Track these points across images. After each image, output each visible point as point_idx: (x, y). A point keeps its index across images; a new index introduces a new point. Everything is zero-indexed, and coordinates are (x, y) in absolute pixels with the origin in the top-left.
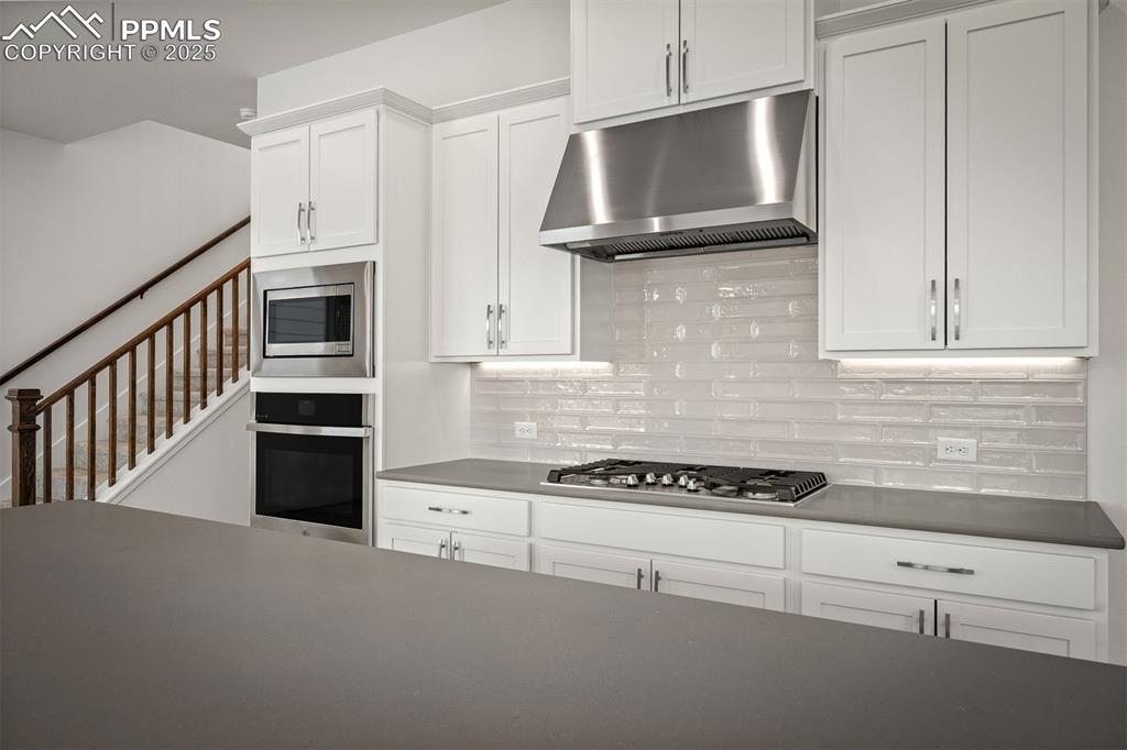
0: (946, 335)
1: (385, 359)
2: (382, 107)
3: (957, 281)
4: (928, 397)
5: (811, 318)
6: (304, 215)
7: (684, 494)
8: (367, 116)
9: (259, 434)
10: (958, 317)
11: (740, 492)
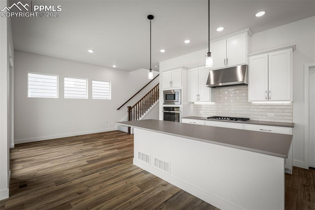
0: (268, 98)
1: (183, 102)
2: (182, 68)
3: (270, 91)
4: (266, 107)
5: (247, 96)
6: (171, 83)
7: (228, 120)
8: (180, 69)
9: (164, 112)
10: (270, 96)
11: (236, 120)
